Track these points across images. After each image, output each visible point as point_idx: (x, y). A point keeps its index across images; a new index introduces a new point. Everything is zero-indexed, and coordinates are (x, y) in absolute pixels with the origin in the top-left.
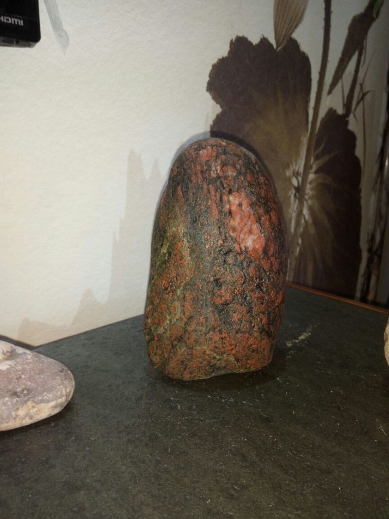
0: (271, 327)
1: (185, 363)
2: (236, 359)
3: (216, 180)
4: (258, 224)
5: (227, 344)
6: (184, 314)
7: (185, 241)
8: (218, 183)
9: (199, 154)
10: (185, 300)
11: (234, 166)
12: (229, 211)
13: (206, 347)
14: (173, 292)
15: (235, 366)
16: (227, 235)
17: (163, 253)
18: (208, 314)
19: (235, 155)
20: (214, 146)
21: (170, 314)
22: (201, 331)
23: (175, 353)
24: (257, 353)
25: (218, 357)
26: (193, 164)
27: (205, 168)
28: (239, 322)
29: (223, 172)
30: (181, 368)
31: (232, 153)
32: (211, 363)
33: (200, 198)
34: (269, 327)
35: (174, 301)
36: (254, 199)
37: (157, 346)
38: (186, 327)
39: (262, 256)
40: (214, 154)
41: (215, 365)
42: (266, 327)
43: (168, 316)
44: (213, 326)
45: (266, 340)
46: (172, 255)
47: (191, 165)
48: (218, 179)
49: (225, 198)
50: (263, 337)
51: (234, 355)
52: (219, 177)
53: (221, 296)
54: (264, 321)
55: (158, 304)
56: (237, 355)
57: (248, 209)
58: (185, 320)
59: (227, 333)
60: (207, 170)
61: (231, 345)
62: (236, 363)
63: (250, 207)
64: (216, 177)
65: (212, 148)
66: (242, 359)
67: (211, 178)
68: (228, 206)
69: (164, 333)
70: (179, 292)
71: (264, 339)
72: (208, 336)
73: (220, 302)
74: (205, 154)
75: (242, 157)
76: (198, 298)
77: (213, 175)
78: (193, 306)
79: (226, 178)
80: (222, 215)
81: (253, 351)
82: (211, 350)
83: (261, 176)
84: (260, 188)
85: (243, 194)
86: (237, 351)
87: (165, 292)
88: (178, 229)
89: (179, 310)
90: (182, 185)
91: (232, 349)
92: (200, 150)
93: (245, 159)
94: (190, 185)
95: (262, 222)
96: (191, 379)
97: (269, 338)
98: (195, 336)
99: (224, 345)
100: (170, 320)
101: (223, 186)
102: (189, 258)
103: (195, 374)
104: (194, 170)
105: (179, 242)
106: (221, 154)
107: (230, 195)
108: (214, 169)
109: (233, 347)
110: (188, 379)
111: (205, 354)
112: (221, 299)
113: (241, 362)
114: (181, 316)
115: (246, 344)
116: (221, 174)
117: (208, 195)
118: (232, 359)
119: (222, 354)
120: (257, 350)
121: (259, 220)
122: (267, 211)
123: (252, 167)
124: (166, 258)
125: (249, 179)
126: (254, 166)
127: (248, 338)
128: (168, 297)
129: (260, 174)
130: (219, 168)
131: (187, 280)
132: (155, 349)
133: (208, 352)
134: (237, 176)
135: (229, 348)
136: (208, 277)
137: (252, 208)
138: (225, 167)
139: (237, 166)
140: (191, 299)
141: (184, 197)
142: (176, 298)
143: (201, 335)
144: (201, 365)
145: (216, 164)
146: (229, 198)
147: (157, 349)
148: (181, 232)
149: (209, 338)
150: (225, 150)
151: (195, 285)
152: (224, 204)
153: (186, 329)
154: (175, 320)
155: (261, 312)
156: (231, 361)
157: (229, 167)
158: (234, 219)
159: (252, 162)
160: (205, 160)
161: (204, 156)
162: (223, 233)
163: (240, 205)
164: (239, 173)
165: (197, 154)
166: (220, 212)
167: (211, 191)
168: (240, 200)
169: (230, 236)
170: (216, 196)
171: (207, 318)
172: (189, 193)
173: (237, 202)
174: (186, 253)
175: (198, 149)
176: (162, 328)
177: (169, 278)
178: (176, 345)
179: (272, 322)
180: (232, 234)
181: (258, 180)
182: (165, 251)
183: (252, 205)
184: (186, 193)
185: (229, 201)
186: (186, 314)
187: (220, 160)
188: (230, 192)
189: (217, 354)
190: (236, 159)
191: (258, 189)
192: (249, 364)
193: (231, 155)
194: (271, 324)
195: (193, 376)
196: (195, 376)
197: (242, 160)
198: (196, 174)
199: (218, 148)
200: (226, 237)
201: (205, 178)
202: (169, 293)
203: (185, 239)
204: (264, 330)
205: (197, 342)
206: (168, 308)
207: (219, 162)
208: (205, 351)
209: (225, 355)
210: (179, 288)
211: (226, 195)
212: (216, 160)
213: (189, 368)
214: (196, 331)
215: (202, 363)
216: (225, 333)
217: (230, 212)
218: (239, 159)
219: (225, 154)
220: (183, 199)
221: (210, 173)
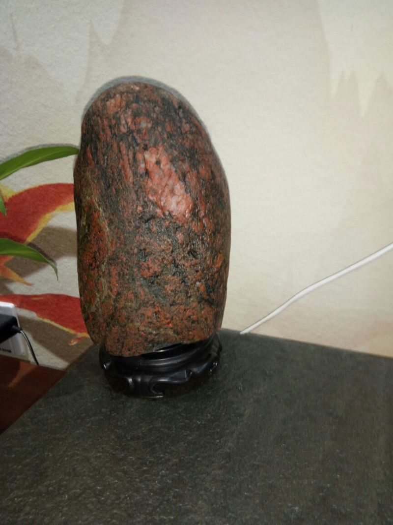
0: (212, 294)
1: (121, 341)
2: (174, 332)
3: (127, 135)
4: (181, 183)
5: (163, 318)
6: (111, 291)
7: (101, 210)
8: (130, 139)
9: (106, 105)
10: (110, 276)
11: (148, 115)
12: (145, 172)
13: (139, 324)
14: (97, 268)
15: (176, 339)
16: (146, 199)
17: (83, 225)
18: (136, 289)
19: (150, 101)
20: (123, 93)
21: (98, 291)
22: (131, 308)
23: (110, 331)
24: (198, 323)
25: (154, 332)
26: (99, 118)
27: (114, 122)
28: (173, 294)
29: (135, 124)
30: (119, 345)
31: (145, 99)
32: (147, 338)
33: (111, 159)
34: (209, 295)
35: (100, 277)
36: (175, 153)
37: (93, 325)
38: (115, 304)
39: (190, 219)
40: (124, 104)
41: (153, 340)
42: (205, 296)
43: (97, 294)
44: (143, 301)
45: (207, 308)
46: (91, 227)
47: (98, 120)
48: (130, 134)
49: (139, 156)
50: (202, 306)
51: (171, 328)
52: (130, 132)
53: (149, 269)
54: (202, 289)
55: (86, 281)
56: (176, 328)
57: (168, 166)
58: (113, 297)
59: (161, 307)
60: (115, 124)
61: (167, 319)
62: (176, 335)
63: (169, 163)
64: (127, 132)
65: (121, 97)
66: (182, 332)
67: (121, 133)
68: (143, 166)
69: (96, 311)
70: (103, 267)
71: (204, 308)
72: (140, 312)
73: (149, 274)
74: (112, 105)
75: (159, 102)
76: (123, 273)
77: (124, 130)
78: (120, 282)
79: (139, 131)
80: (138, 177)
81: (193, 322)
82: (145, 326)
83: (186, 123)
84: (183, 139)
85: (161, 149)
86: (174, 325)
87: (91, 268)
88: (91, 198)
89: (106, 287)
90: (91, 145)
91: (168, 323)
92: (107, 101)
93: (163, 104)
94: (99, 146)
95: (187, 179)
96: (131, 356)
97: (210, 306)
98: (126, 314)
99: (159, 320)
100: (100, 299)
101: (136, 142)
102: (108, 229)
103: (134, 351)
104: (101, 126)
105: (95, 212)
106: (132, 102)
107: (146, 151)
108: (123, 122)
109: (169, 320)
110: (128, 356)
111: (139, 331)
112: (149, 271)
113: (182, 333)
114: (108, 293)
115: (183, 316)
116: (133, 127)
117: (119, 154)
118: (171, 333)
119: (158, 328)
120: (198, 321)
121: (183, 177)
122: (194, 166)
123: (173, 114)
124: (87, 231)
125: (168, 129)
126: (176, 113)
127: (185, 310)
128: (94, 273)
129: (184, 120)
130: (129, 120)
131: (109, 254)
132: (92, 327)
133: (142, 328)
134: (152, 127)
135: (164, 322)
136: (131, 249)
137: (174, 165)
138: (137, 118)
139: (152, 115)
140: (116, 274)
141: (94, 160)
142: (101, 273)
143: (132, 311)
144: (138, 342)
145: (126, 115)
146: (144, 156)
147: (94, 327)
148: (96, 201)
149: (141, 314)
150: (137, 96)
151: (118, 258)
152: (138, 163)
153: (116, 306)
154: (104, 297)
155: (197, 281)
156: (170, 335)
157: (142, 118)
158: (151, 179)
159: (174, 107)
160: (112, 113)
161: (111, 108)
162: (141, 198)
163: (158, 163)
164: (156, 123)
165: (103, 106)
166: (135, 174)
167: (122, 148)
168: (158, 156)
169: (150, 201)
170: (128, 155)
171: (136, 293)
172: (98, 154)
173: (154, 160)
174: (104, 224)
175: (106, 99)
176: (94, 306)
177: (92, 253)
178: (110, 323)
179: (211, 290)
180: (151, 198)
181: (180, 129)
182: (84, 223)
183: (172, 161)
184: (94, 154)
185: (144, 159)
186: (113, 291)
187: (131, 110)
188: (146, 148)
189: (153, 329)
190: (152, 105)
191: (180, 140)
192: (191, 335)
193: (144, 103)
194: (211, 292)
195: (132, 352)
196: (134, 352)
197: (159, 107)
198: (104, 130)
199: (129, 95)
200: (145, 202)
201: (115, 134)
202: (94, 268)
203: (100, 209)
204: (203, 299)
205: (129, 319)
206: (96, 285)
207: (130, 113)
208: (138, 328)
209: (162, 330)
210: (103, 263)
211: (141, 153)
212: (125, 112)
213: (126, 346)
214: (126, 308)
215: (138, 340)
216: (158, 307)
217: (147, 173)
218: (155, 106)
219: (137, 102)
220: (93, 162)
221: (119, 128)
